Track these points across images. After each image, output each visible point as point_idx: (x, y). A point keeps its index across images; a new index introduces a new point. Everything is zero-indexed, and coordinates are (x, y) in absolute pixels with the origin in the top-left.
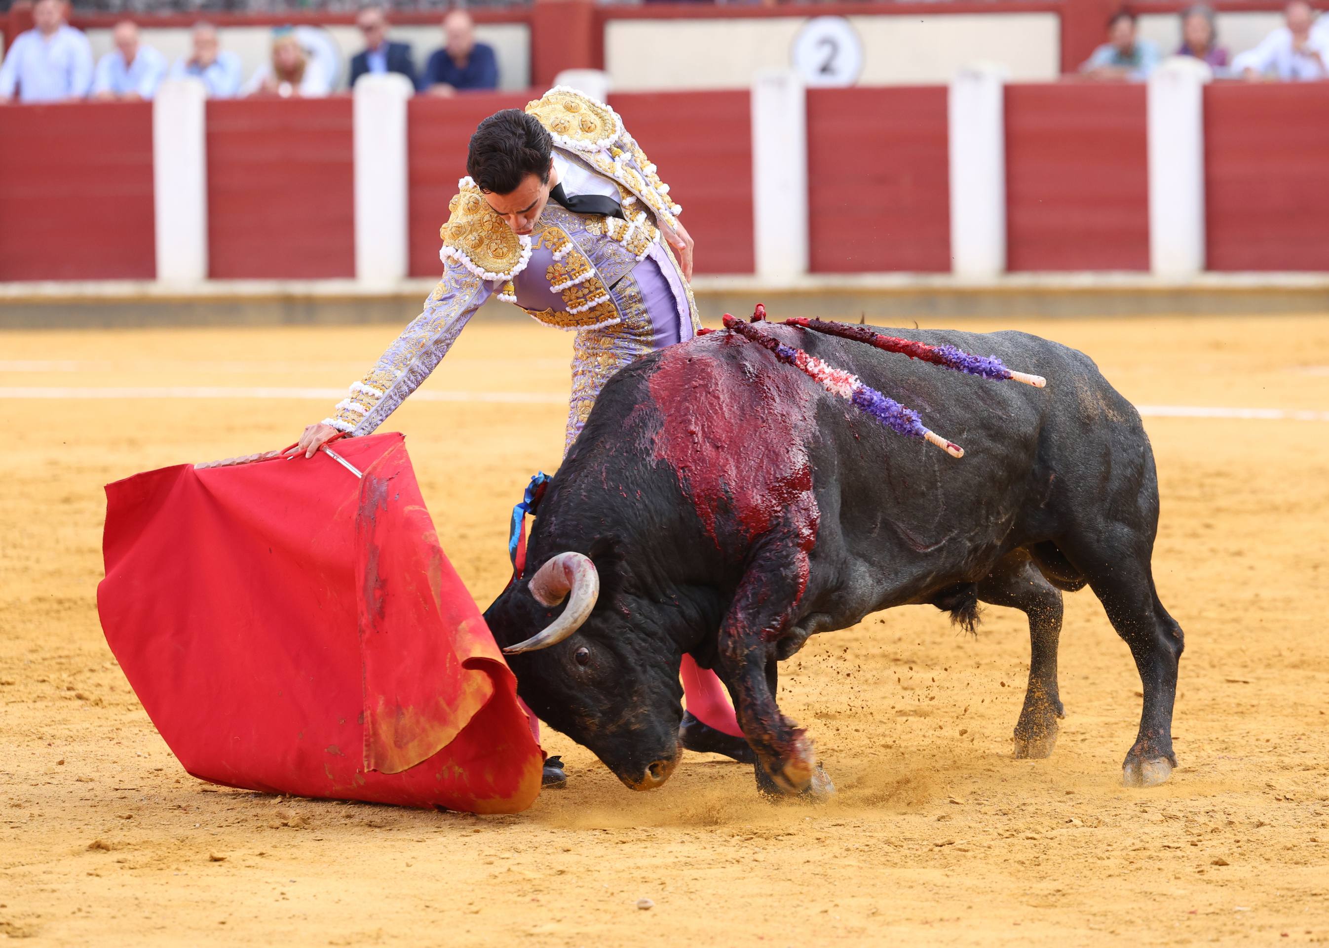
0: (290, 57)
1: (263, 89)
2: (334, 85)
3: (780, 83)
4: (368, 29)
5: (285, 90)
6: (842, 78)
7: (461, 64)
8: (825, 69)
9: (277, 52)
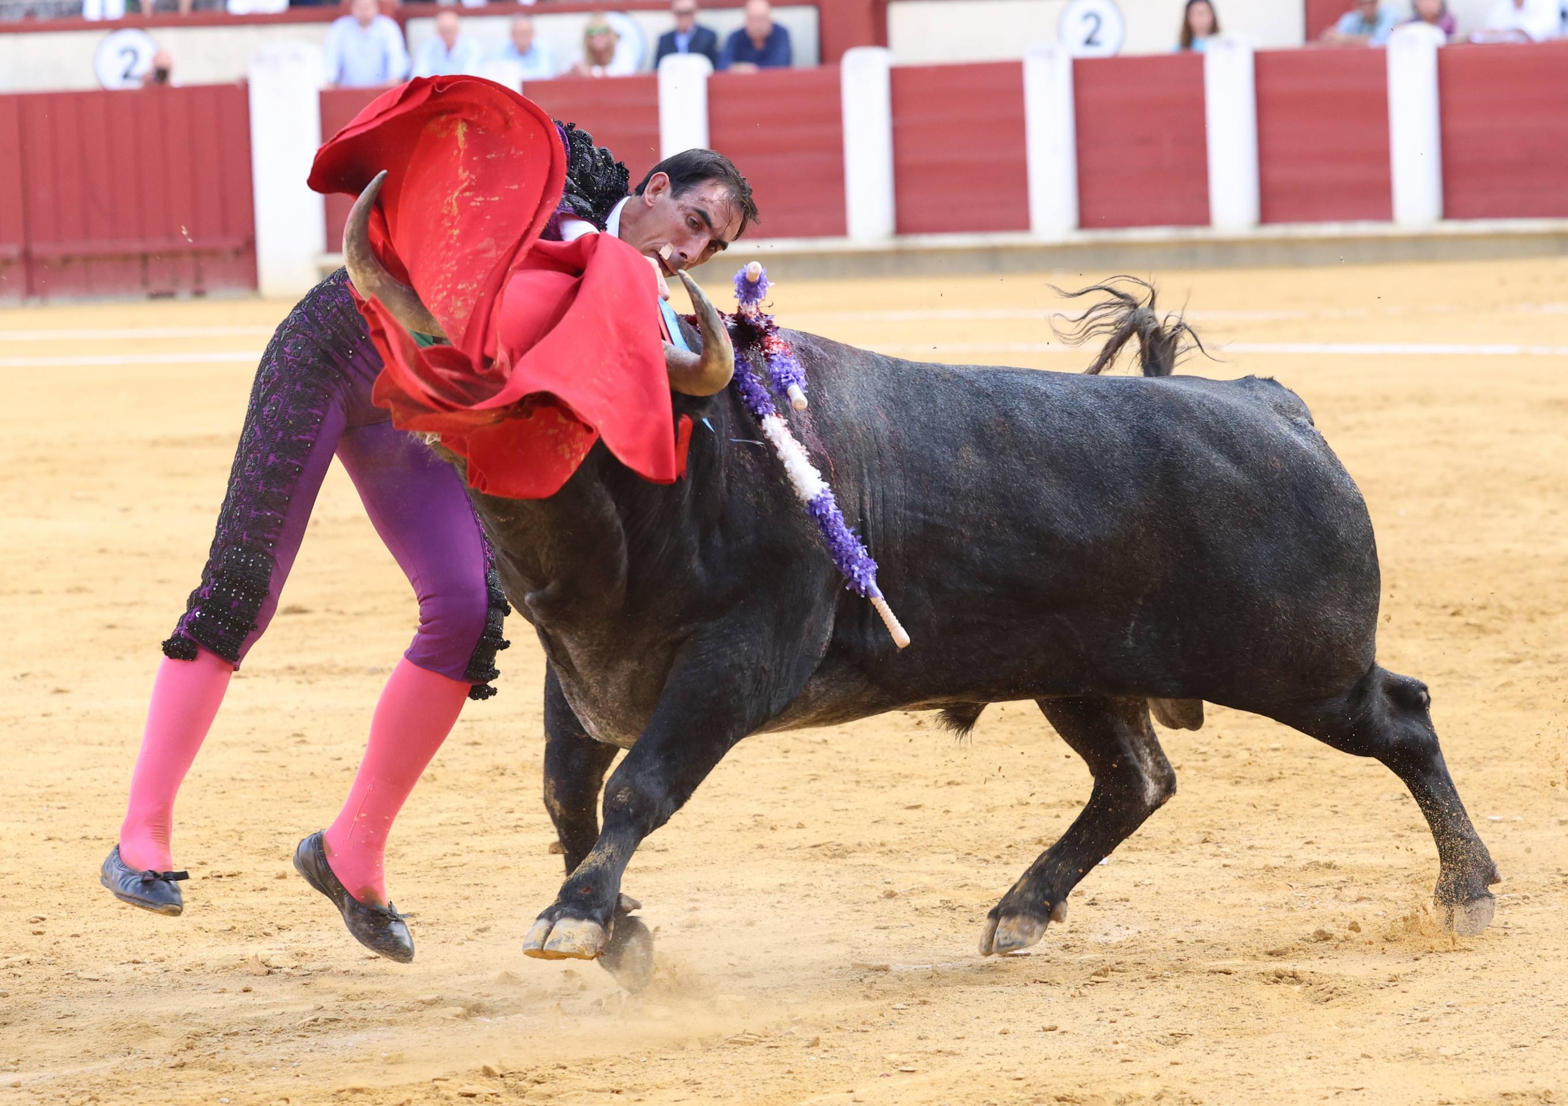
0: (600, 43)
1: (575, 70)
2: (641, 64)
3: (1050, 55)
4: (682, 14)
5: (597, 72)
6: (1104, 50)
7: (759, 45)
8: (1089, 42)
9: (589, 36)
